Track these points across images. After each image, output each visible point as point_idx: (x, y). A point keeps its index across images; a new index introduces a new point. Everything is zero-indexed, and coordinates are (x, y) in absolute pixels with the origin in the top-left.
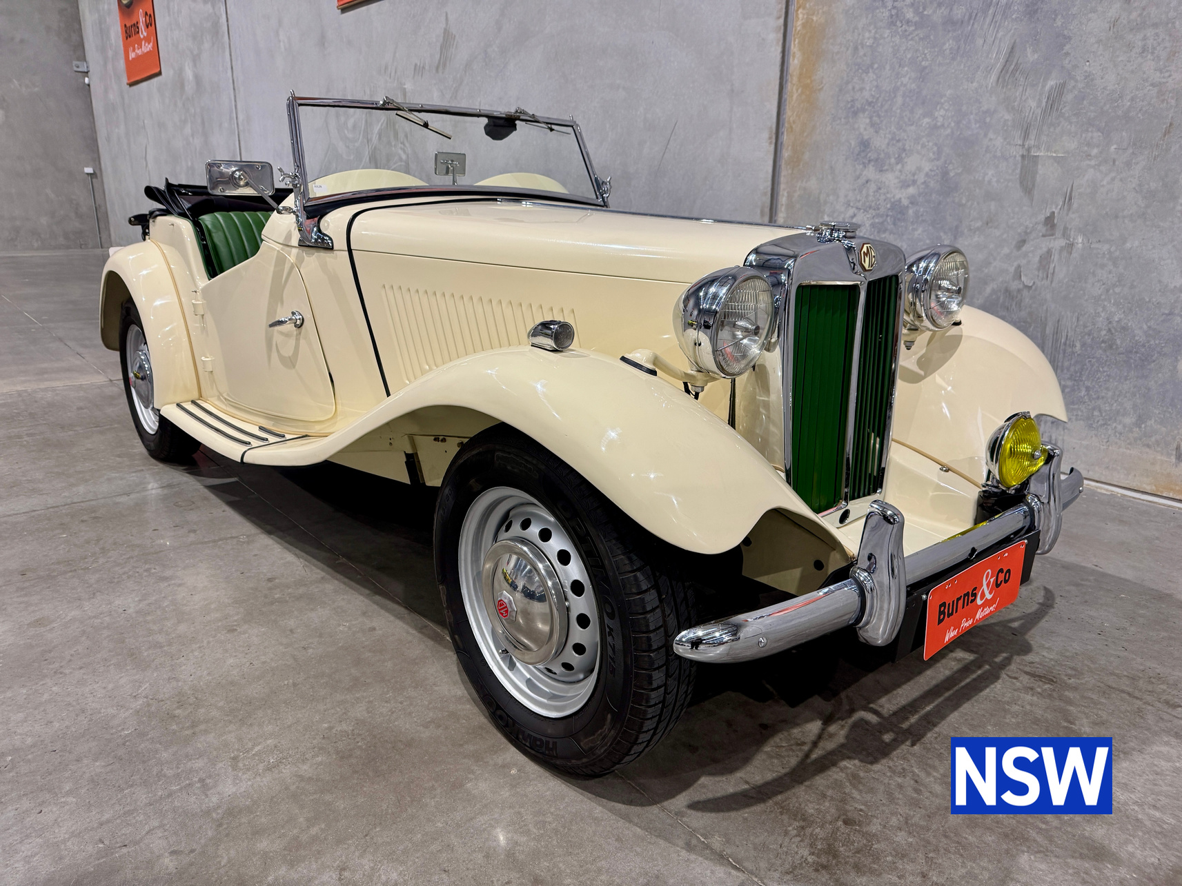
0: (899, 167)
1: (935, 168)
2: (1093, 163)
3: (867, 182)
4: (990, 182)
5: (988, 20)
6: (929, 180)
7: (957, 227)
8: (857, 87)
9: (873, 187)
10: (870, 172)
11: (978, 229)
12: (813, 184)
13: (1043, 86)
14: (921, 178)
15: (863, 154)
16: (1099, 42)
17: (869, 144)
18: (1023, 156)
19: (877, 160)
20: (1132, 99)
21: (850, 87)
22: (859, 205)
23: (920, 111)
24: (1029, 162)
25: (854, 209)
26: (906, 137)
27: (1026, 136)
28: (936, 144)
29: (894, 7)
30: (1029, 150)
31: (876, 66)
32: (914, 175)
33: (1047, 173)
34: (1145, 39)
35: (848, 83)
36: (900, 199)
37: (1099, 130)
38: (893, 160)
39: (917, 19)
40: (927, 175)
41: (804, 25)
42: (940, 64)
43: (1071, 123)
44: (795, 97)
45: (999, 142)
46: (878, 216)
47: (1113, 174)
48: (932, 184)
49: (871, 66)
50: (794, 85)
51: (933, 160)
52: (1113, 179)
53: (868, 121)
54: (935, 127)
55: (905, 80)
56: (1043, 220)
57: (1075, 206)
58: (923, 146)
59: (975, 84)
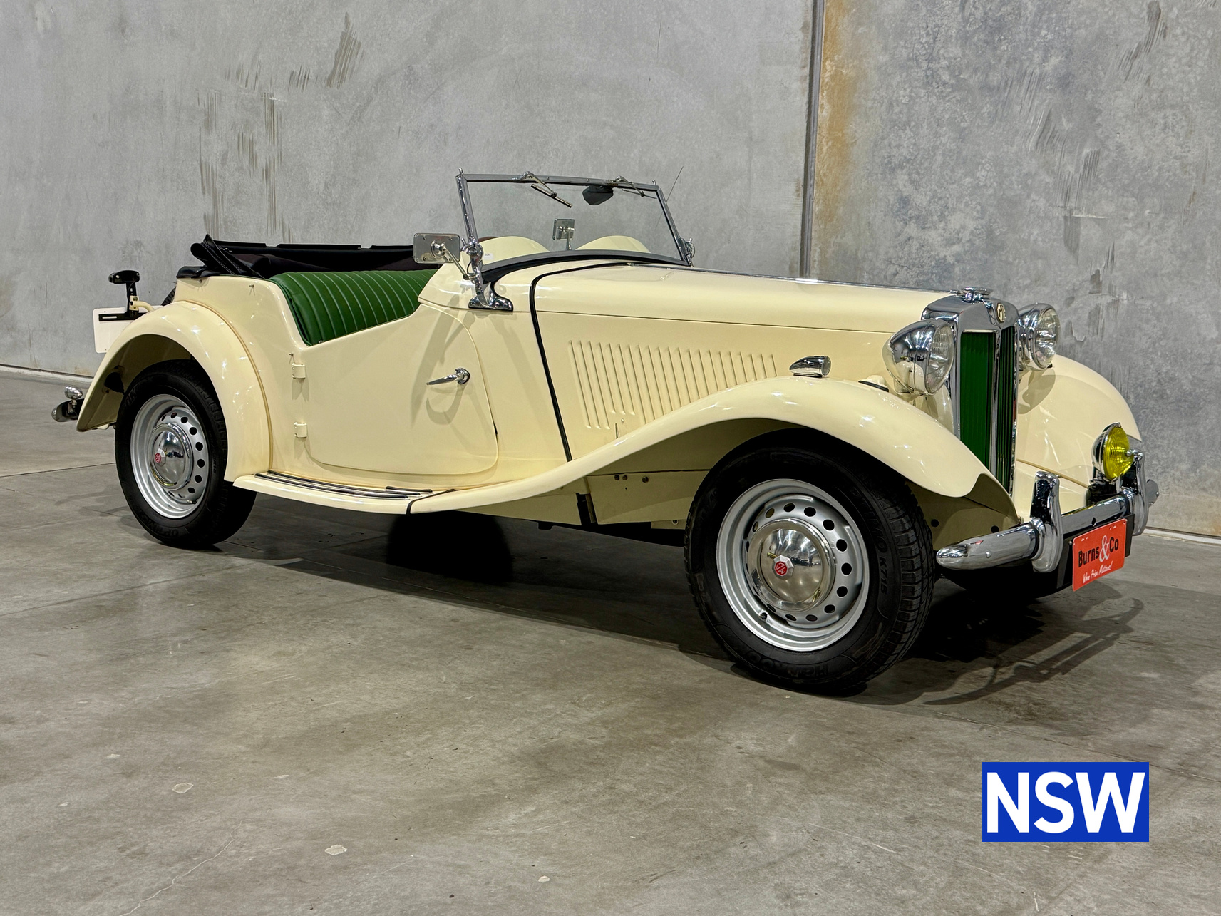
0: (942, 225)
1: (980, 227)
2: (1130, 225)
3: (909, 240)
4: (1035, 241)
5: (1023, 90)
6: (974, 238)
7: (1006, 285)
8: (894, 144)
9: (915, 244)
10: (912, 229)
11: (1027, 286)
12: (848, 240)
13: (1080, 153)
14: (966, 236)
15: (903, 211)
16: (1127, 116)
17: (909, 201)
18: (1065, 218)
19: (918, 217)
20: (1160, 169)
21: (886, 142)
22: (902, 262)
23: (961, 171)
24: (1071, 223)
25: (896, 266)
26: (948, 196)
27: (1067, 199)
28: (979, 204)
29: (929, 69)
30: (1071, 211)
31: (913, 124)
32: (958, 233)
33: (1090, 234)
34: (1165, 117)
35: (883, 138)
36: (945, 256)
37: (1133, 195)
38: (935, 218)
39: (953, 81)
40: (972, 233)
41: (832, 77)
42: (979, 126)
43: (1108, 188)
44: (825, 149)
45: (1042, 203)
46: (922, 273)
47: (1148, 237)
48: (977, 242)
49: (908, 123)
50: (823, 137)
51: (977, 219)
52: (1149, 241)
53: (906, 177)
54: (978, 186)
55: (944, 140)
56: (1089, 277)
57: (1118, 264)
58: (967, 205)
59: (1015, 148)
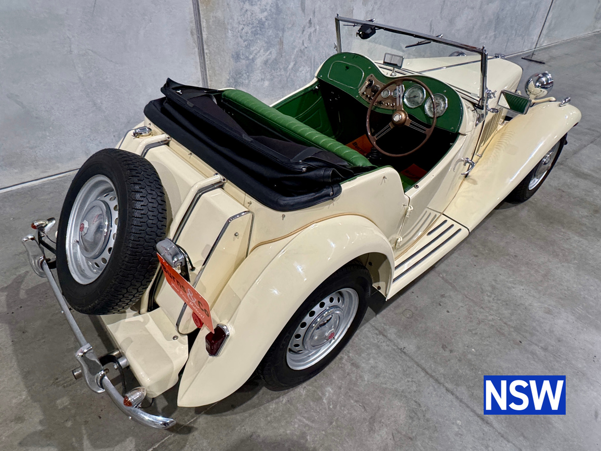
0: (259, 3)
3: (246, 11)
4: (292, 7)
7: (283, 29)
9: (249, 13)
10: (247, 6)
11: (290, 28)
12: (219, 14)
14: (268, 7)
22: (244, 23)
32: (266, 6)
36: (262, 18)
40: (271, 6)
46: (254, 27)
48: (273, 10)
56: (308, 21)
57: (316, 15)
